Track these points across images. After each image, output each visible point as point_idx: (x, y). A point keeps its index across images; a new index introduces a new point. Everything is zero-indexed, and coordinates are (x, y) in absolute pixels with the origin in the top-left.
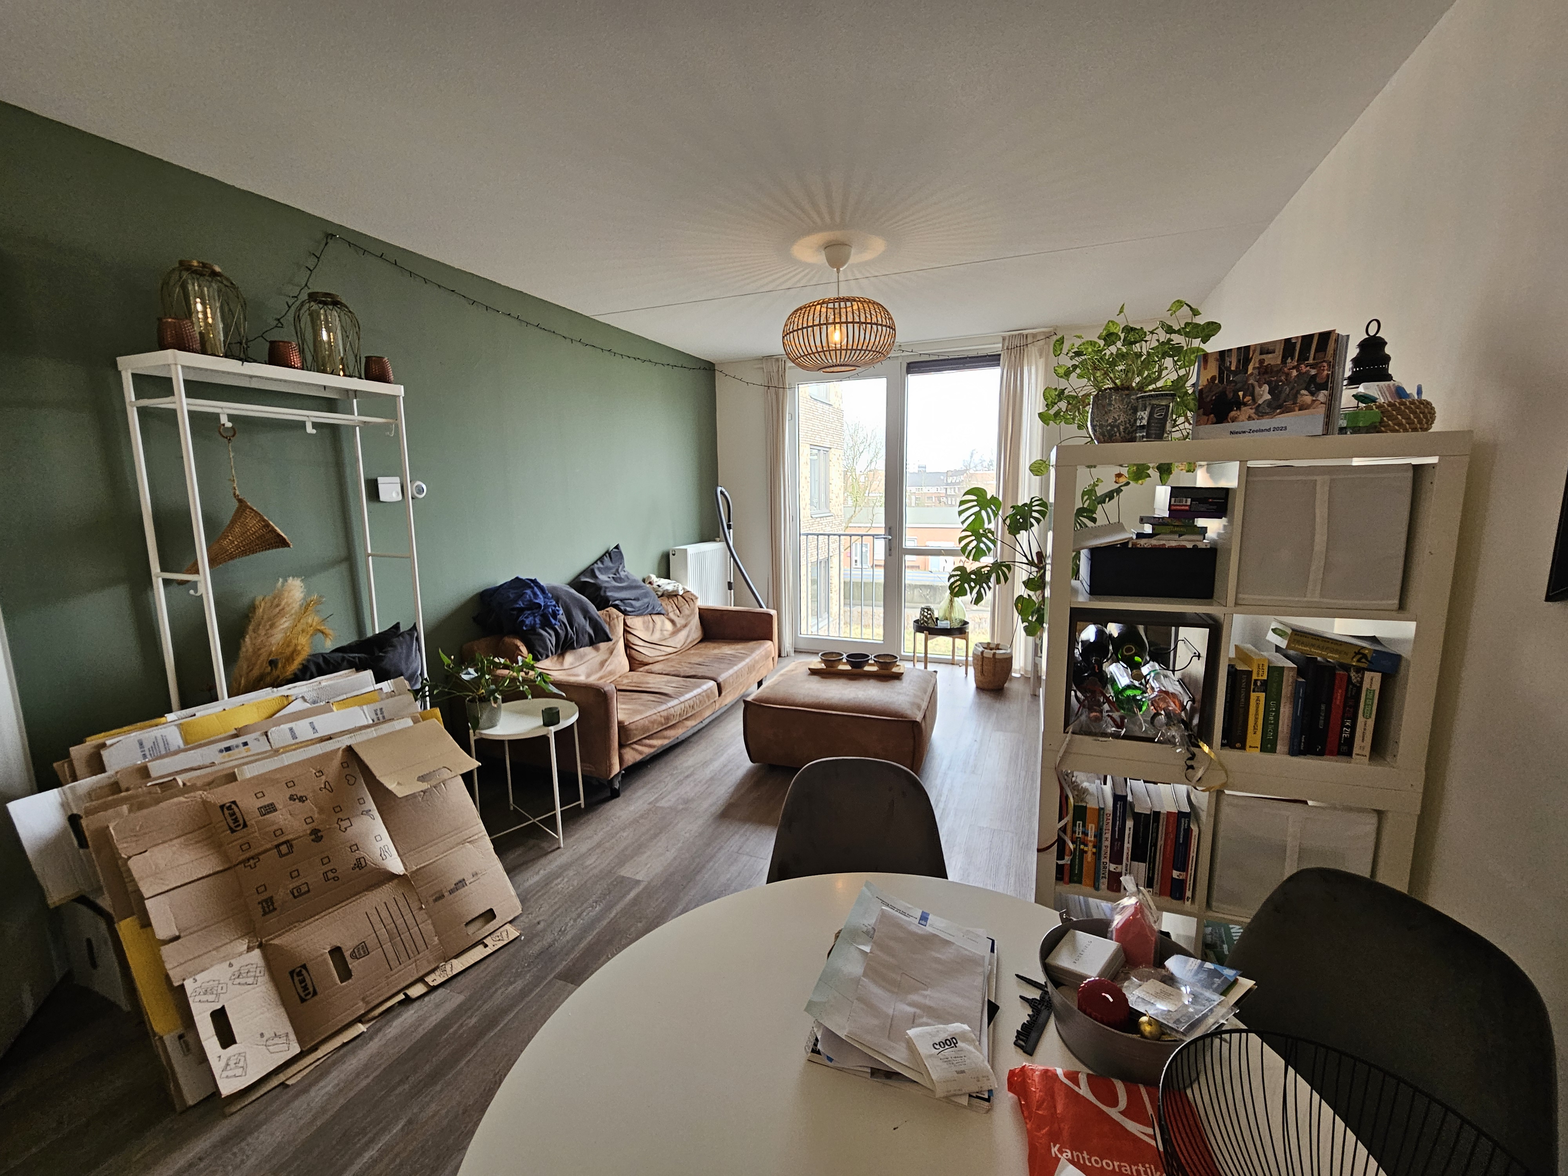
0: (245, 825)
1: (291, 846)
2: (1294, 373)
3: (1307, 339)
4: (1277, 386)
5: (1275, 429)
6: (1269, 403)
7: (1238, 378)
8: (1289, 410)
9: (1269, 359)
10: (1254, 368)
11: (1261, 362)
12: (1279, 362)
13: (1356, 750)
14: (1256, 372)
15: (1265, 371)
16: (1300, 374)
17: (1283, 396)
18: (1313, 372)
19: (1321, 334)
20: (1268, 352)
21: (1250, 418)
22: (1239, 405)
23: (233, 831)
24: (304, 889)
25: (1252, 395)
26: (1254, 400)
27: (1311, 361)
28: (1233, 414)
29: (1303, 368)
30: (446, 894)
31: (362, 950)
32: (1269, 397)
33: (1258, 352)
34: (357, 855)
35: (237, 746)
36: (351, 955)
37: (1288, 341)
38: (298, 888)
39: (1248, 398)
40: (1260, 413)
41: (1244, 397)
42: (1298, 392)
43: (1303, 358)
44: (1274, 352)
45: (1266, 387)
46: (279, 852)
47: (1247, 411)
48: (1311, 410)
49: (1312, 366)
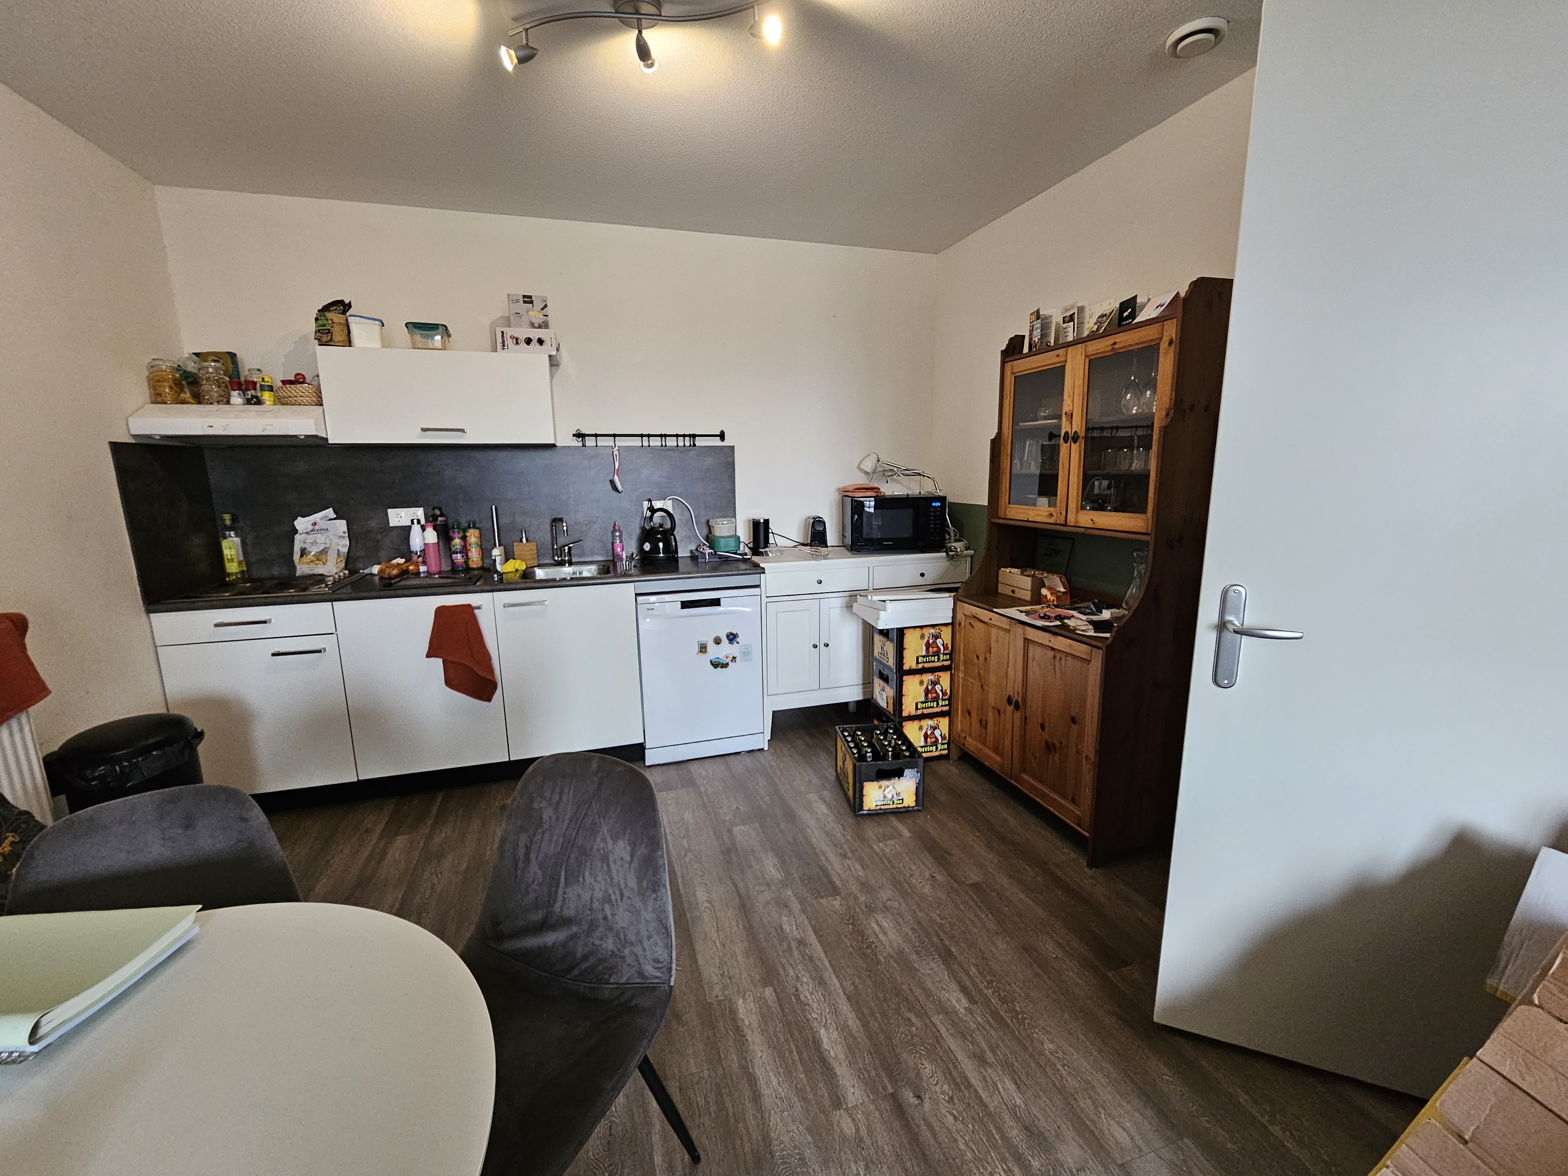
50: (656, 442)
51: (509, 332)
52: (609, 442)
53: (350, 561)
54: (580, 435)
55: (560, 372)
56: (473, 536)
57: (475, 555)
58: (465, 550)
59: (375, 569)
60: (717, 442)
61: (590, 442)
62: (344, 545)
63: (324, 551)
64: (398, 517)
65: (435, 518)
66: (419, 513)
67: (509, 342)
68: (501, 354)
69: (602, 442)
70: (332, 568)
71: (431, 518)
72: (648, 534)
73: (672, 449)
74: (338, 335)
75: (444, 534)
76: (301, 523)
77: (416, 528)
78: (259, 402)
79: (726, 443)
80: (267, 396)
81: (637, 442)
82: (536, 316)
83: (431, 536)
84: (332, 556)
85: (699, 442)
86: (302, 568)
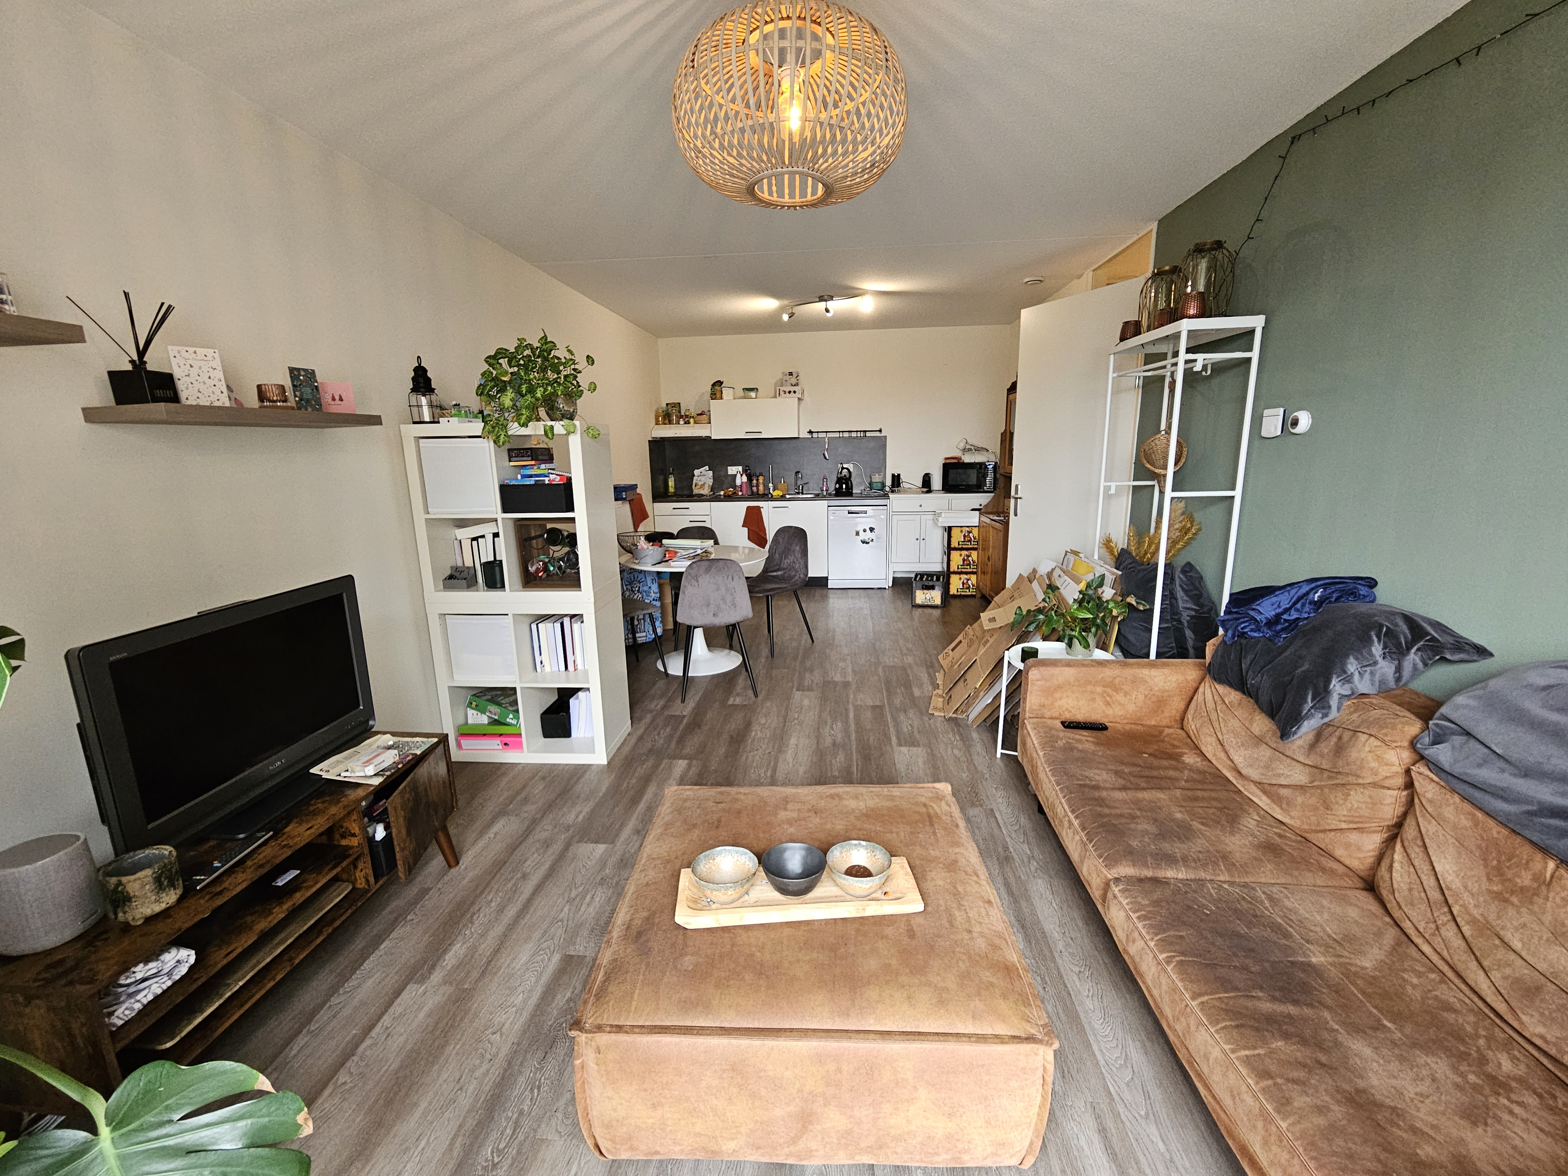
50: (846, 435)
51: (782, 389)
52: (824, 435)
53: (712, 489)
54: (810, 432)
55: (803, 403)
56: (761, 479)
57: (761, 488)
58: (757, 486)
59: (722, 493)
60: (878, 434)
61: (815, 435)
62: (711, 482)
63: (703, 485)
64: (732, 470)
65: (746, 471)
66: (740, 468)
67: (782, 393)
68: (779, 399)
69: (821, 435)
70: (706, 491)
71: (745, 471)
72: (840, 481)
73: (854, 438)
74: (718, 396)
75: (750, 479)
76: (696, 472)
77: (739, 475)
78: (689, 423)
79: (883, 434)
80: (692, 420)
81: (837, 435)
82: (794, 381)
83: (745, 479)
84: (706, 486)
85: (868, 434)
86: (696, 491)
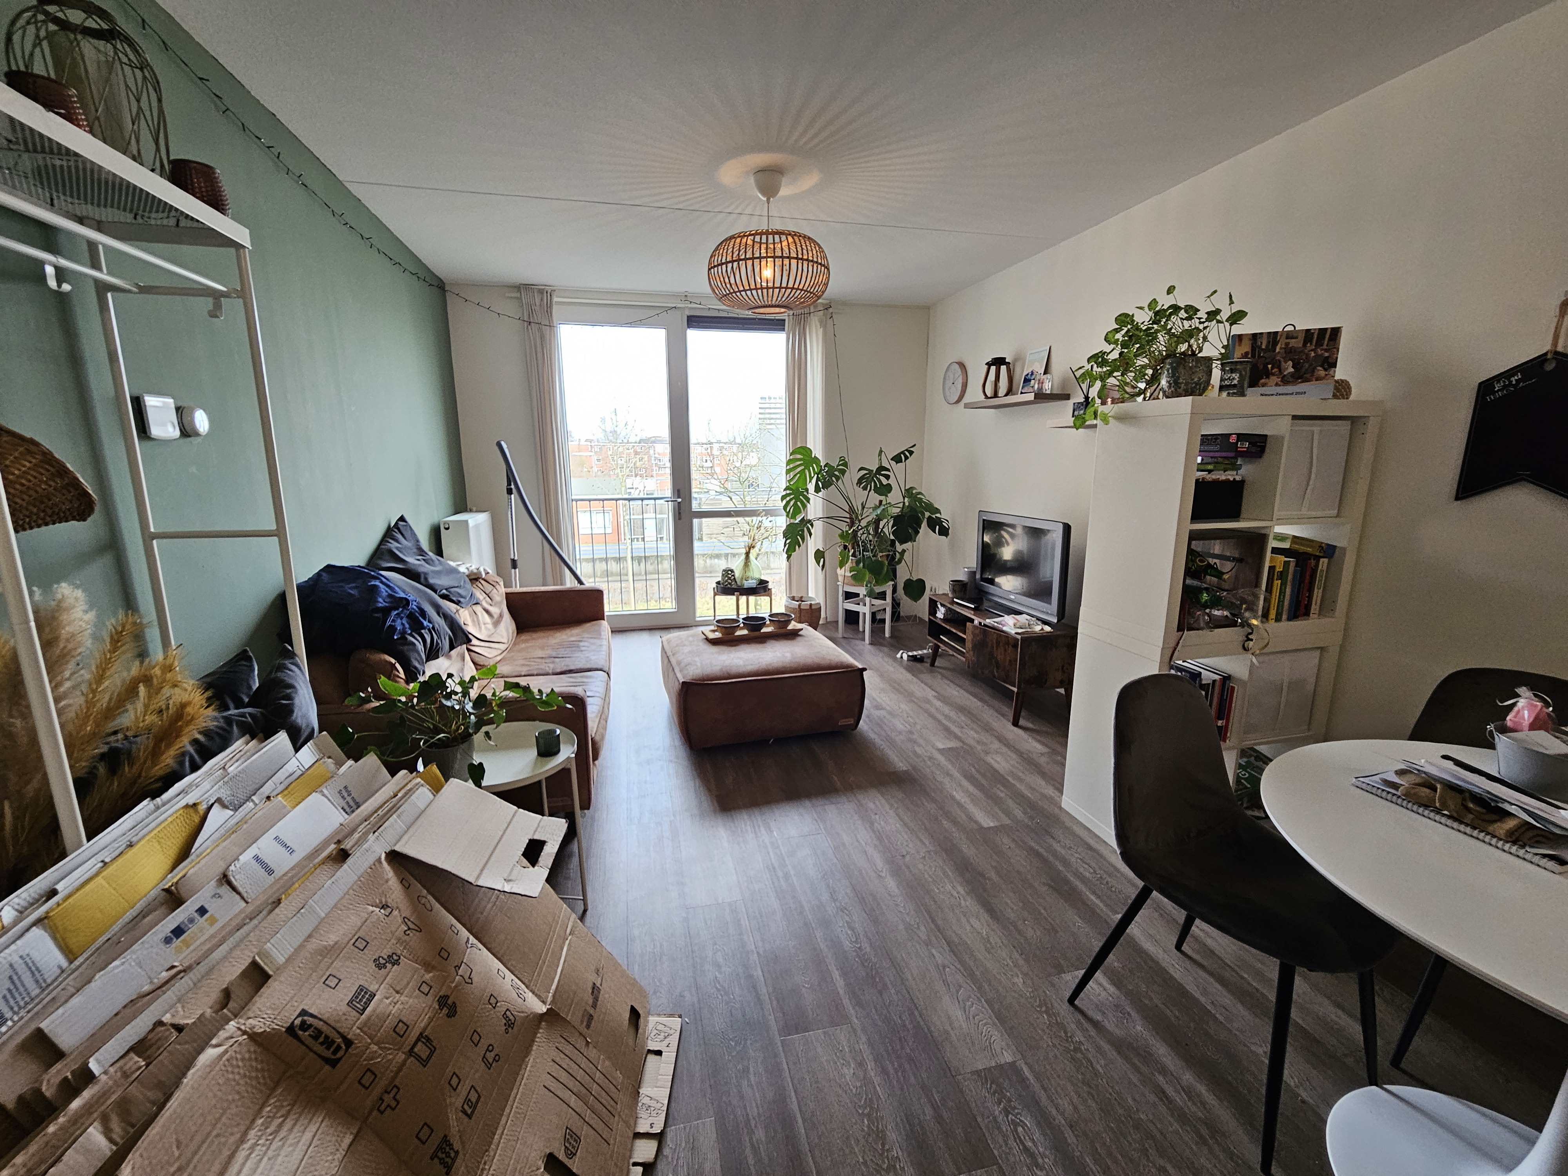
0: (349, 1043)
1: (428, 1039)
2: (1313, 354)
3: (1323, 331)
4: (1299, 363)
5: (1297, 393)
6: (1292, 375)
7: (1268, 355)
8: (1308, 381)
9: (1293, 343)
10: (1281, 348)
11: (1287, 344)
12: (1301, 345)
13: (1312, 611)
14: (1283, 351)
15: (1289, 352)
16: (1317, 356)
17: (1303, 370)
18: (1327, 354)
19: (1332, 329)
20: (1292, 338)
21: (1277, 385)
22: (1268, 375)
23: (333, 1063)
24: (473, 1097)
25: (1279, 367)
26: (1280, 371)
27: (1325, 347)
28: (1263, 381)
29: (1319, 352)
30: (592, 1011)
31: (572, 1139)
32: (1292, 370)
33: (1284, 336)
34: (501, 1008)
35: (191, 921)
36: (567, 1155)
37: (1308, 331)
38: (467, 1100)
39: (1276, 370)
40: (1285, 381)
41: (1272, 368)
42: (1315, 368)
43: (1319, 343)
44: (1296, 338)
45: (1290, 363)
46: (418, 1058)
47: (1274, 379)
48: (1324, 381)
49: (1326, 350)
